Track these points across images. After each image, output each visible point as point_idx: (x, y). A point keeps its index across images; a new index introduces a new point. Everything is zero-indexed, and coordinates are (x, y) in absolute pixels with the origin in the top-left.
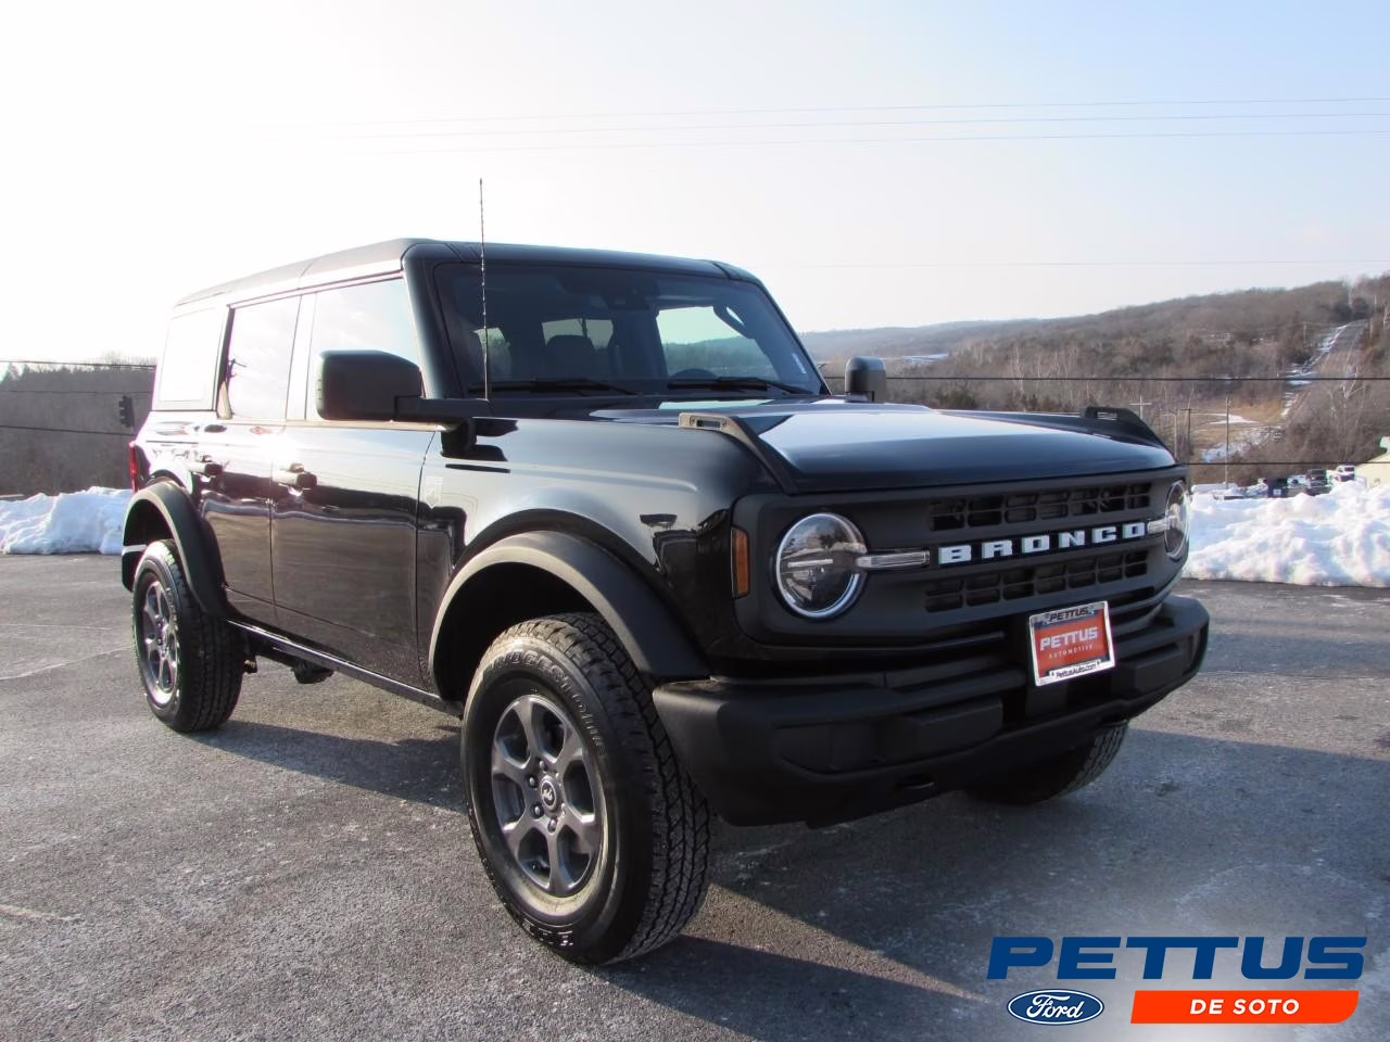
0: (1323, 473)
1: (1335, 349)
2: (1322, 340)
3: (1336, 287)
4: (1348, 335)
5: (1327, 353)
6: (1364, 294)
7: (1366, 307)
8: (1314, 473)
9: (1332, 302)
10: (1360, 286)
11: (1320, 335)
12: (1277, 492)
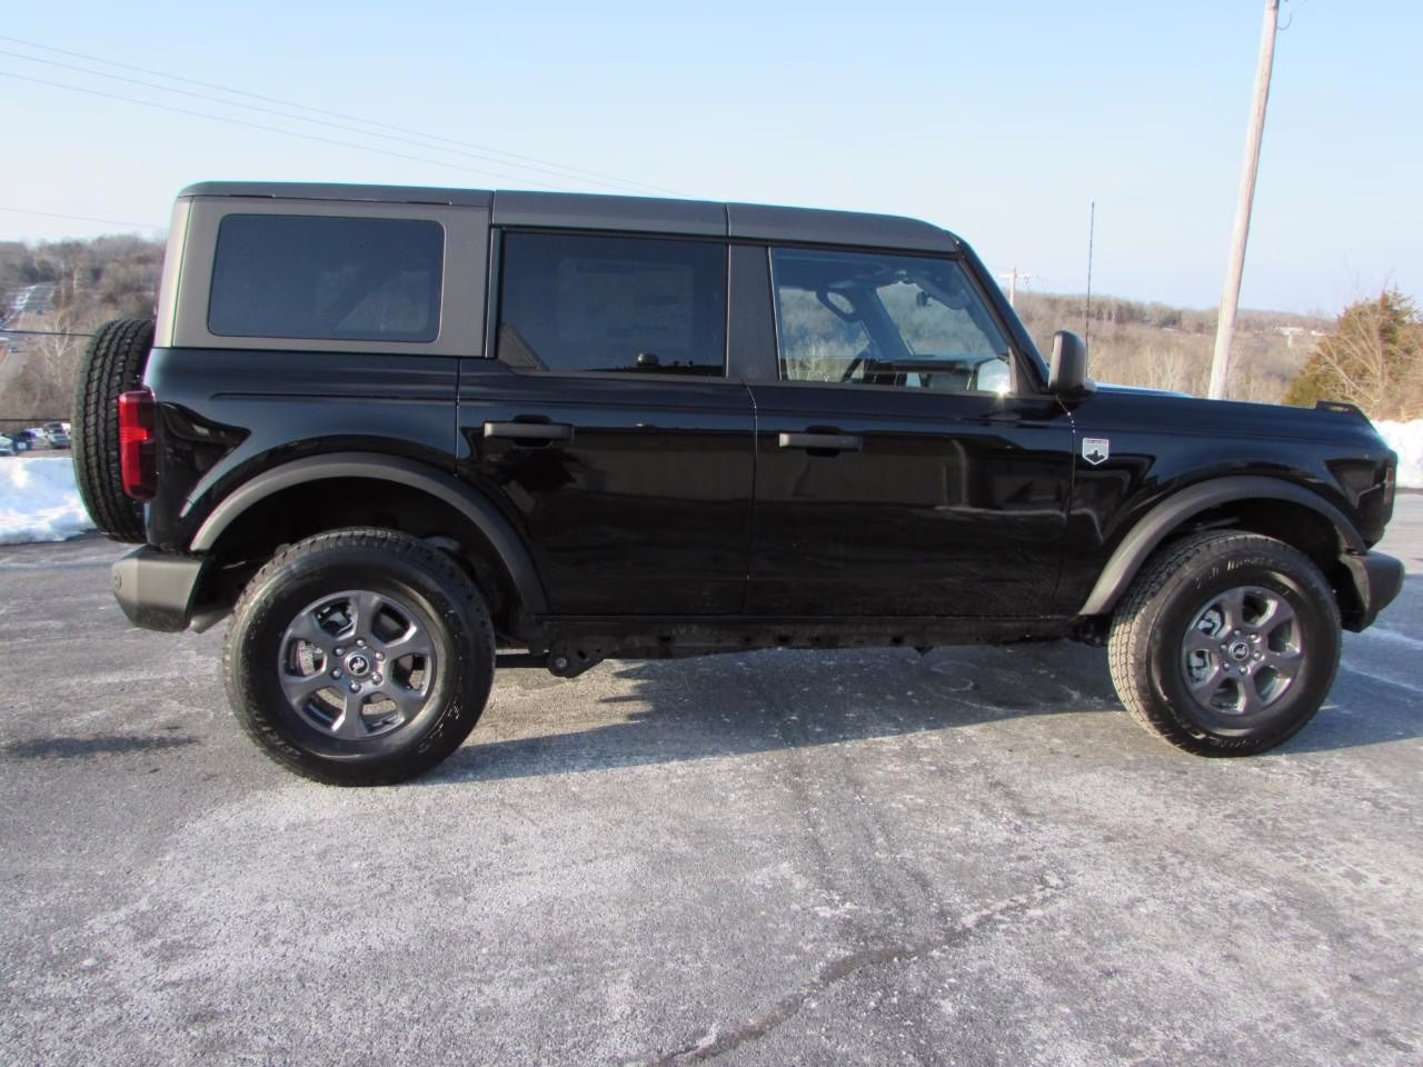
0: (59, 426)
1: (28, 308)
2: (14, 298)
3: (19, 248)
4: (39, 295)
5: (20, 312)
6: (48, 258)
7: (52, 270)
8: (52, 426)
9: (18, 262)
10: (41, 249)
11: (11, 294)
12: (22, 445)
